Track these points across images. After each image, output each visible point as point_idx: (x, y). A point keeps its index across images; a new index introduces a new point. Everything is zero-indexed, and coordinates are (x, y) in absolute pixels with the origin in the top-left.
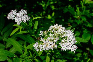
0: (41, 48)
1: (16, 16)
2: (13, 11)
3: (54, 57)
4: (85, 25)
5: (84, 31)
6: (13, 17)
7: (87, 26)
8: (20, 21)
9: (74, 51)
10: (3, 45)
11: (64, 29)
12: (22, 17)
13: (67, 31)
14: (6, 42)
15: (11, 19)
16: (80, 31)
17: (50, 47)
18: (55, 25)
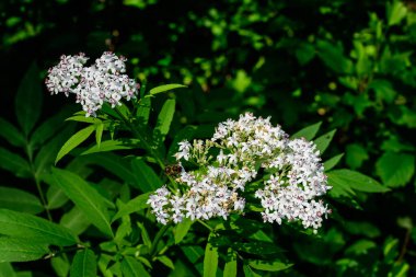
0: (178, 211)
1: (79, 78)
2: (70, 61)
3: (235, 249)
4: (391, 116)
5: (386, 146)
6: (70, 82)
7: (400, 122)
8: (97, 98)
9: (316, 227)
10: (35, 197)
11: (276, 135)
12: (106, 84)
13: (289, 145)
14: (45, 186)
15: (61, 90)
16: (370, 144)
17: (216, 205)
18: (241, 119)
